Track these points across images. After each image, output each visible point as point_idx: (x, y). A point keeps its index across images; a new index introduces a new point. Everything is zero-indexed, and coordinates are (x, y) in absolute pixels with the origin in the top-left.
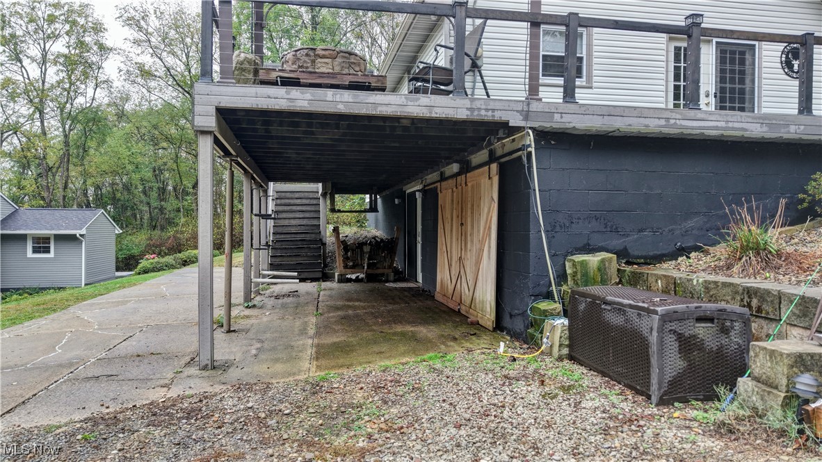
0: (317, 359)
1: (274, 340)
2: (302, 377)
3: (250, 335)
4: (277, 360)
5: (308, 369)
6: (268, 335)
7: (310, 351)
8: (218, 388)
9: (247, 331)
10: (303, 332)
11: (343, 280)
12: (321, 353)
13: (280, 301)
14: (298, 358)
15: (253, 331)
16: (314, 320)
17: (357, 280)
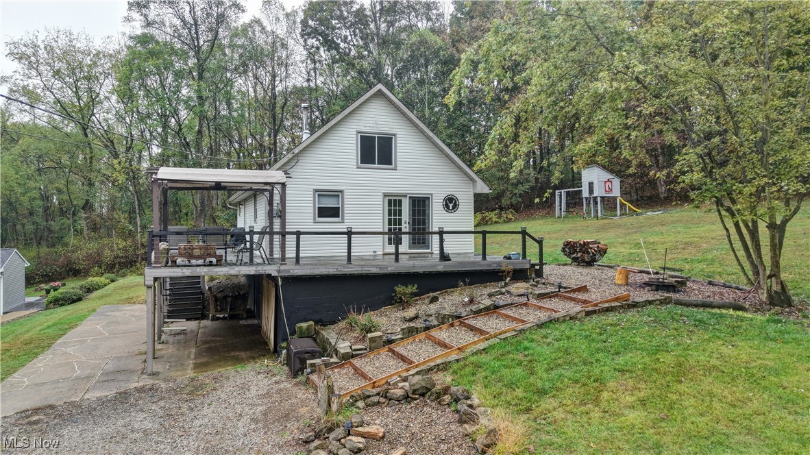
0: (194, 369)
1: (176, 361)
2: (188, 376)
3: (164, 359)
4: (178, 371)
5: (190, 373)
6: (173, 359)
7: (191, 366)
8: (157, 382)
9: (163, 357)
10: (189, 357)
11: (215, 319)
12: (197, 367)
13: (177, 338)
14: (186, 369)
15: (165, 357)
16: (194, 350)
17: (224, 318)
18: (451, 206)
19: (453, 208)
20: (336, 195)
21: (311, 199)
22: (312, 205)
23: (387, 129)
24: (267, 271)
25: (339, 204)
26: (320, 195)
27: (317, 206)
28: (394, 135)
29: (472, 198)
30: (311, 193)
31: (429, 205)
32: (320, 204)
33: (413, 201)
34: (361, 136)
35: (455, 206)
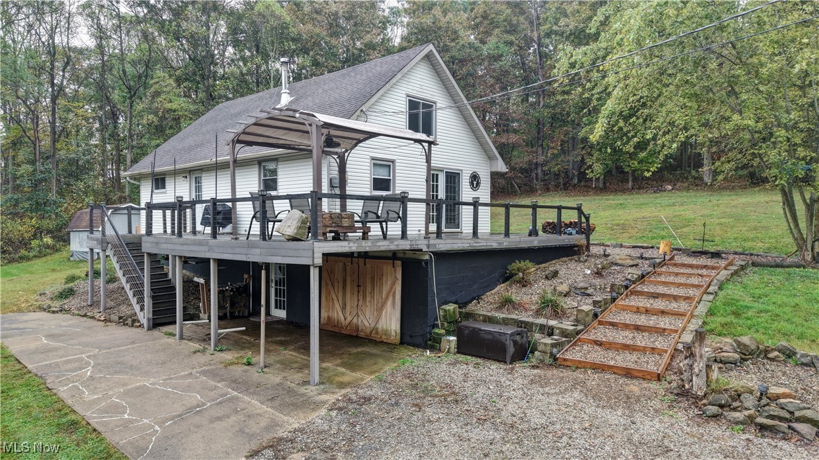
0: (354, 371)
5: (362, 375)
7: (341, 369)
12: (349, 369)
14: (343, 372)
16: (291, 353)
18: (475, 183)
19: (477, 186)
20: (388, 165)
21: (369, 168)
22: (369, 175)
23: (429, 95)
24: (419, 246)
25: (390, 176)
26: (374, 164)
27: (373, 177)
28: (435, 103)
29: (489, 177)
30: (369, 161)
31: (459, 181)
32: (374, 175)
33: (447, 176)
34: (409, 100)
35: (478, 184)
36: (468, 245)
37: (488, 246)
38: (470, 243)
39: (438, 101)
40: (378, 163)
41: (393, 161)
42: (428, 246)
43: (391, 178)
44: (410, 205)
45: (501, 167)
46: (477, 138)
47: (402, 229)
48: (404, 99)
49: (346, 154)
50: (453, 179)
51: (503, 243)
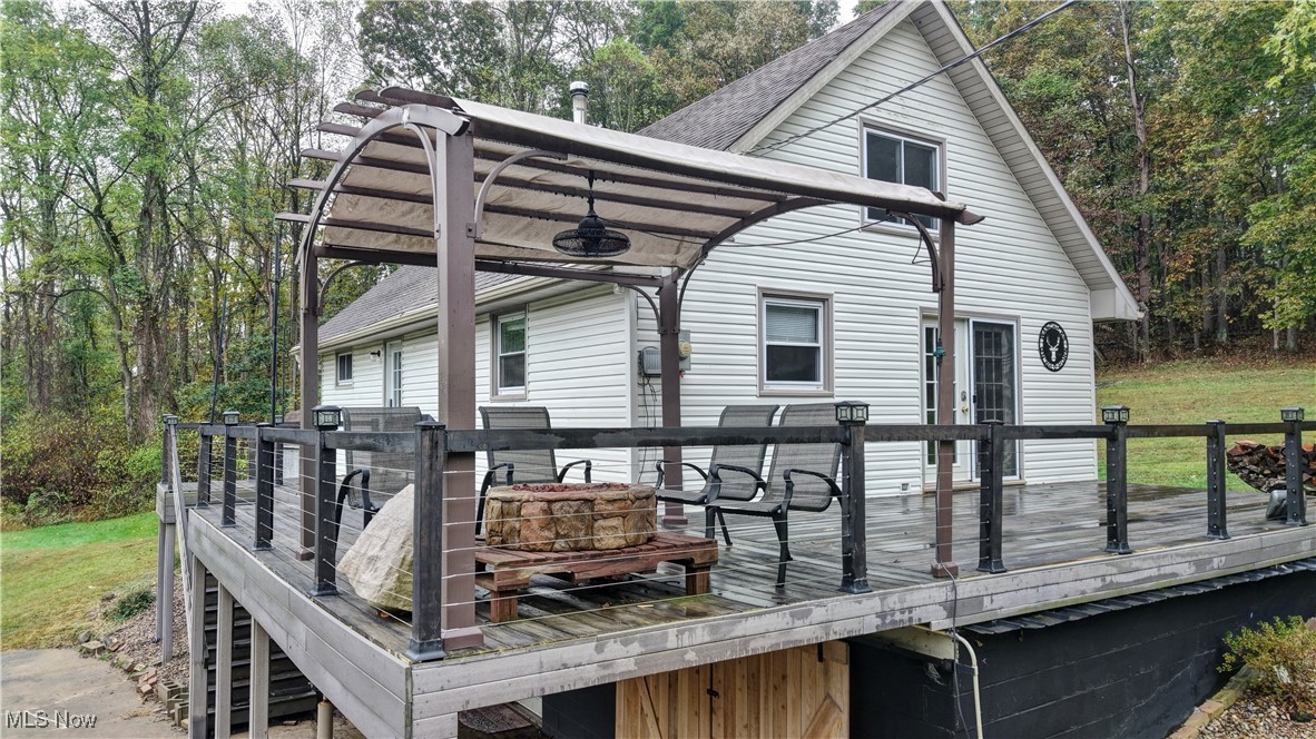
18: (1054, 350)
19: (1058, 359)
20: (811, 308)
21: (754, 319)
22: (754, 340)
23: (924, 124)
24: (916, 614)
25: (816, 340)
26: (770, 309)
27: (766, 343)
28: (939, 143)
29: (1090, 334)
30: (754, 300)
31: (1011, 349)
32: (769, 338)
33: (977, 335)
34: (868, 134)
35: (1062, 353)
36: (1099, 583)
37: (1165, 576)
38: (1103, 577)
39: (949, 139)
40: (778, 305)
41: (824, 299)
42: (952, 609)
43: (820, 344)
44: (873, 451)
45: (1123, 305)
46: (1056, 234)
47: (846, 550)
48: (855, 133)
49: (681, 282)
50: (993, 339)
51: (1210, 560)
